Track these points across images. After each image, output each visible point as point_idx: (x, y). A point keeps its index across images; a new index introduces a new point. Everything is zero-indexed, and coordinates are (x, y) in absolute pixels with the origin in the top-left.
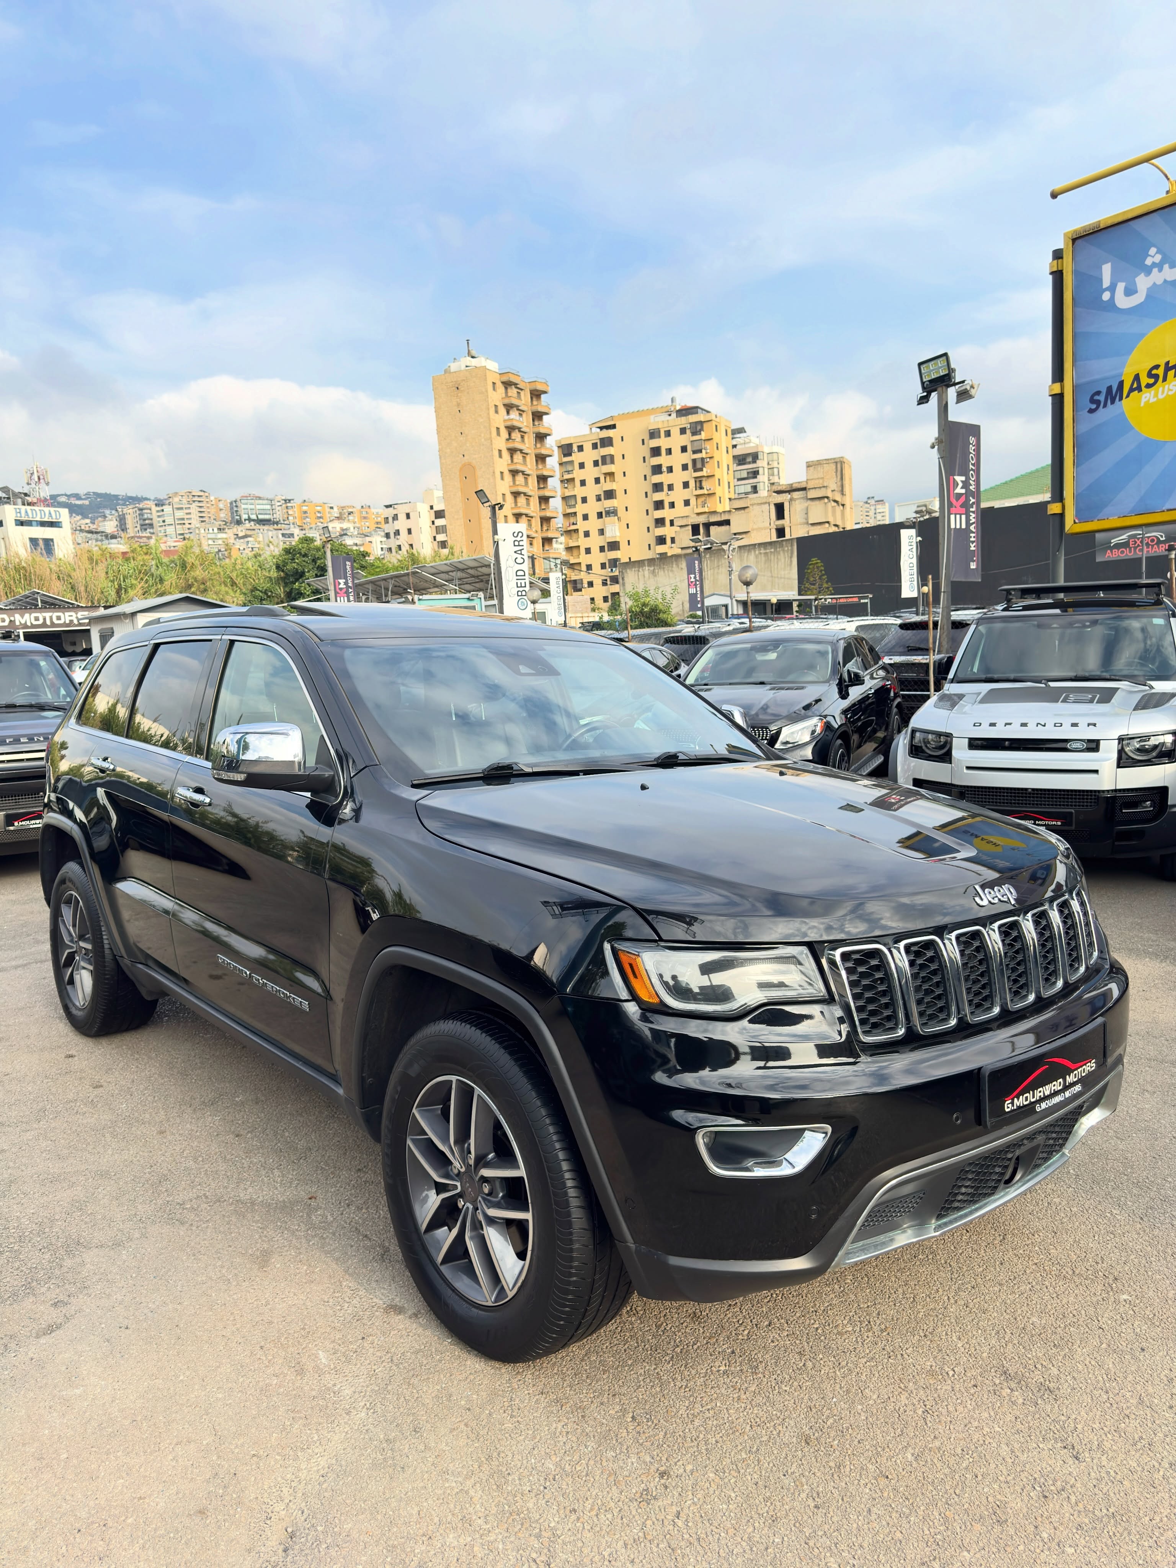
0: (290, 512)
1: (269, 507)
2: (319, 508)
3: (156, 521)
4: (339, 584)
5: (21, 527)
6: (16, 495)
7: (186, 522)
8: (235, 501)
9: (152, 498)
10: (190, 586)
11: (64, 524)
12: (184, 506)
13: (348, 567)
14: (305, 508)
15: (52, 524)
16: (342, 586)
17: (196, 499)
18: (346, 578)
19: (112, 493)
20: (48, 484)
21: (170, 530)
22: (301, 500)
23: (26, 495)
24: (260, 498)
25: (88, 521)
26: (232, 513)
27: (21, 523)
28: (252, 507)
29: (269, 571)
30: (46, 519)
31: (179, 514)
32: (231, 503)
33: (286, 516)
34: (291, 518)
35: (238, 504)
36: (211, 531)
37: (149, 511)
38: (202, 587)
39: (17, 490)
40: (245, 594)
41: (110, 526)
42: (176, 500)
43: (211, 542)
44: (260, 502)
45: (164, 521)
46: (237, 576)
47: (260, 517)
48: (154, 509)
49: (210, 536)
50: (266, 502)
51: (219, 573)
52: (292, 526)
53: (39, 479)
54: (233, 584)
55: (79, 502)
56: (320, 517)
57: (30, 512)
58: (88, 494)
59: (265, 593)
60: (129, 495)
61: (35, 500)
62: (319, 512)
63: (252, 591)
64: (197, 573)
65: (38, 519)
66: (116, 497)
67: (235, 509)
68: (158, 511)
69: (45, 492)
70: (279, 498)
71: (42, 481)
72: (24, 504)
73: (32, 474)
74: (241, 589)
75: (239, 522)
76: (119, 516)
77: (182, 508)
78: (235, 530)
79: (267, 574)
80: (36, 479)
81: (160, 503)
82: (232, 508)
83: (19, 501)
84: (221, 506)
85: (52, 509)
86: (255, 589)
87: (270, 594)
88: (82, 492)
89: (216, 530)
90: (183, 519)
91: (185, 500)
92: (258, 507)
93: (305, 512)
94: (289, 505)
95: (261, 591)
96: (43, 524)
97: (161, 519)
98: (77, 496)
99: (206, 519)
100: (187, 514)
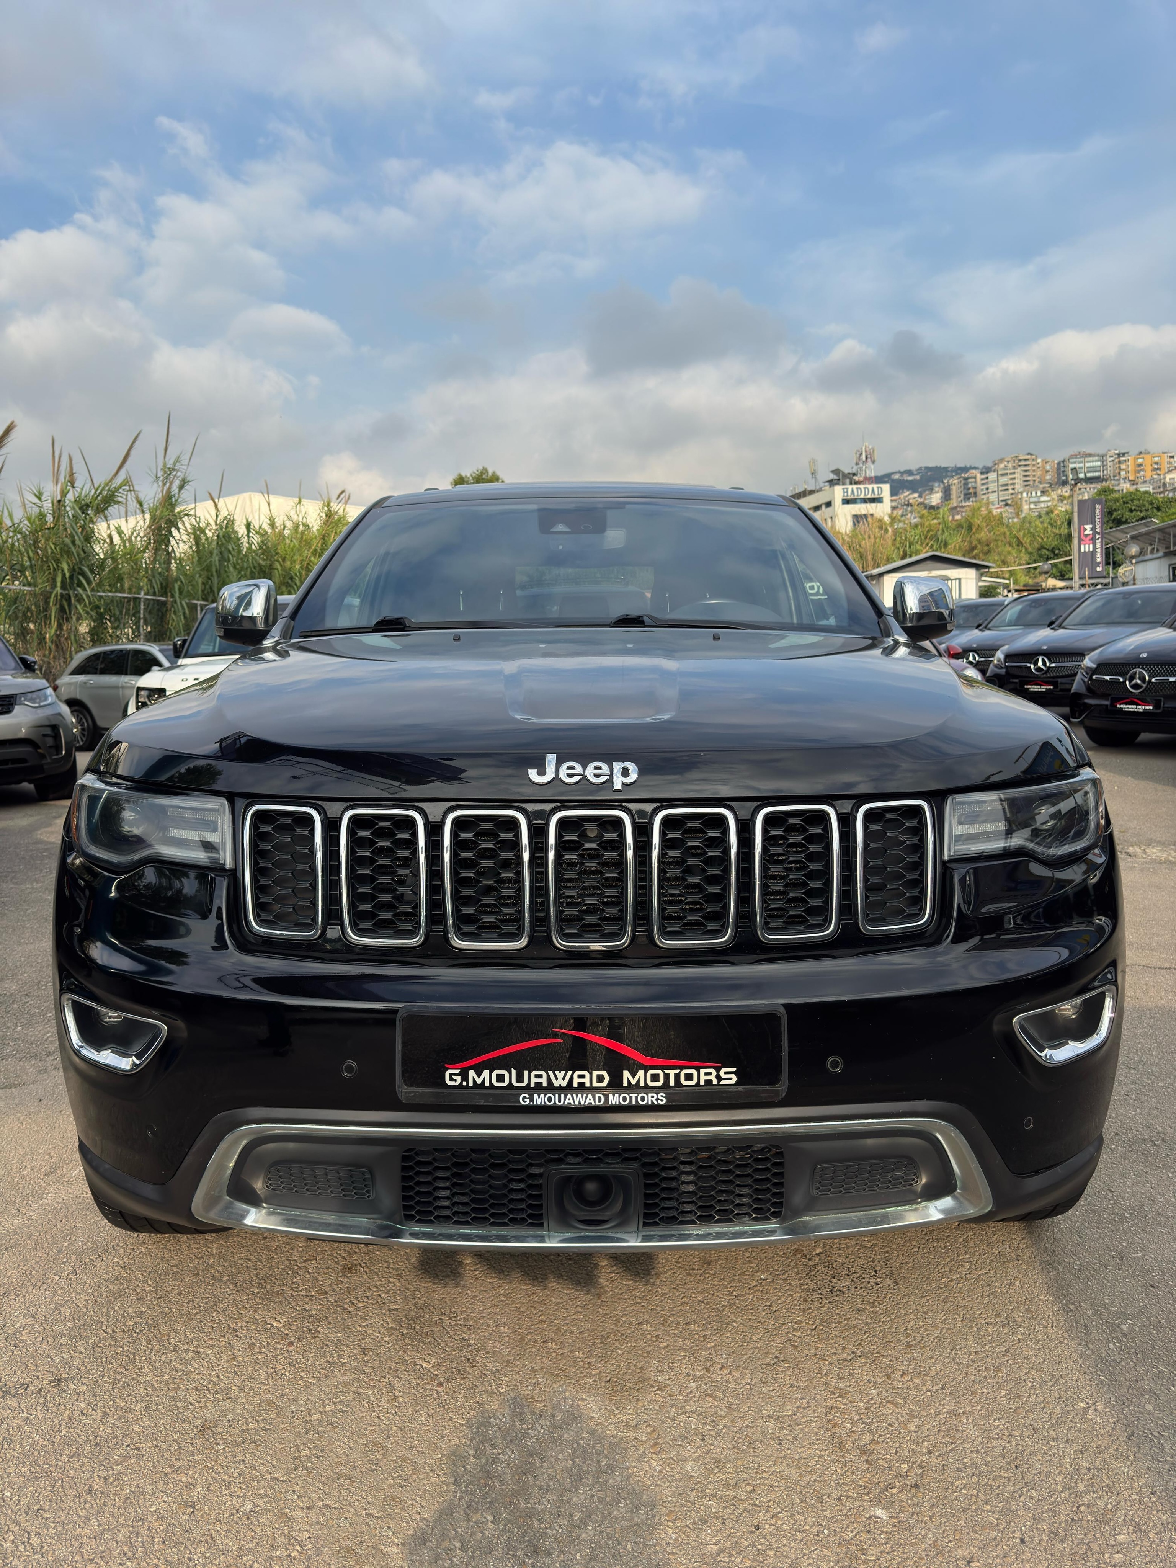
0: (1123, 466)
1: (1099, 463)
2: (1156, 459)
3: (981, 488)
4: (1085, 530)
5: (846, 506)
6: (845, 476)
7: (1010, 487)
8: (1063, 461)
9: (981, 467)
10: (973, 549)
11: (884, 500)
12: (1009, 472)
13: (1098, 511)
14: (1140, 461)
15: (873, 500)
16: (1088, 532)
17: (1023, 463)
18: (1093, 522)
19: (943, 466)
20: (873, 462)
21: (993, 497)
22: (1137, 452)
23: (854, 474)
24: (1090, 455)
25: (916, 495)
26: (1059, 474)
27: (846, 502)
28: (1081, 465)
29: (1060, 528)
30: (869, 496)
31: (1003, 480)
32: (1059, 464)
33: (1117, 471)
34: (1123, 473)
35: (1066, 463)
36: (1034, 494)
37: (973, 480)
38: (986, 548)
39: (846, 472)
40: (1030, 554)
41: (935, 498)
42: (1002, 466)
43: (1032, 506)
44: (1091, 459)
45: (987, 489)
46: (1024, 536)
47: (1089, 475)
48: (979, 476)
49: (1032, 500)
50: (1096, 458)
51: (1005, 534)
52: (1122, 481)
53: (867, 458)
54: (1020, 543)
55: (910, 478)
56: (1157, 469)
57: (855, 491)
58: (920, 469)
59: (1053, 551)
60: (958, 466)
61: (861, 479)
62: (1157, 463)
63: (1039, 549)
64: (982, 534)
65: (862, 496)
66: (946, 469)
67: (1062, 469)
68: (982, 479)
69: (872, 471)
70: (1112, 452)
71: (869, 460)
72: (851, 484)
73: (861, 454)
74: (1026, 549)
75: (1065, 483)
76: (945, 487)
77: (1007, 474)
78: (1059, 491)
79: (1057, 531)
80: (864, 459)
81: (986, 471)
82: (1058, 469)
83: (848, 481)
84: (1048, 467)
85: (875, 486)
86: (1042, 547)
87: (1057, 552)
88: (914, 467)
89: (1039, 493)
90: (1007, 485)
91: (1010, 465)
92: (1088, 465)
93: (1140, 465)
94: (1122, 459)
95: (1048, 550)
96: (865, 501)
97: (984, 487)
98: (910, 472)
99: (1031, 483)
100: (1012, 479)
